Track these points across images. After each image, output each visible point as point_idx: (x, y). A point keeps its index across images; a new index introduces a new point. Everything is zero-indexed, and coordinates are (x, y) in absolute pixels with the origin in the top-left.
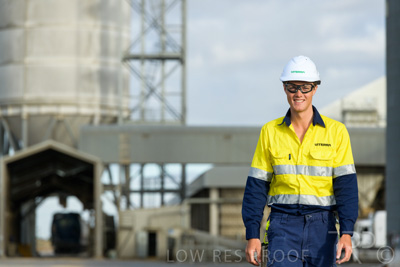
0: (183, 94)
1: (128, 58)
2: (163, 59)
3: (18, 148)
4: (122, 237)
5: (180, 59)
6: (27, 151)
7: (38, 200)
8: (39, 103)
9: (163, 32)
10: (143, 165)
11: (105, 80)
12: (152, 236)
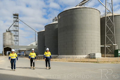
1: (14, 41)
2: (17, 41)
5: (18, 41)
6: (6, 47)
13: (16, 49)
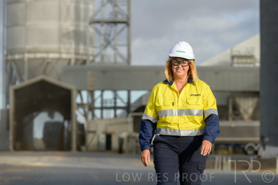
0: (129, 46)
1: (93, 22)
2: (115, 23)
3: (22, 80)
4: (89, 137)
5: (126, 23)
6: (27, 82)
7: (35, 114)
8: (36, 51)
9: (116, 5)
10: (103, 91)
11: (78, 37)
12: (109, 137)
13: (108, 95)
